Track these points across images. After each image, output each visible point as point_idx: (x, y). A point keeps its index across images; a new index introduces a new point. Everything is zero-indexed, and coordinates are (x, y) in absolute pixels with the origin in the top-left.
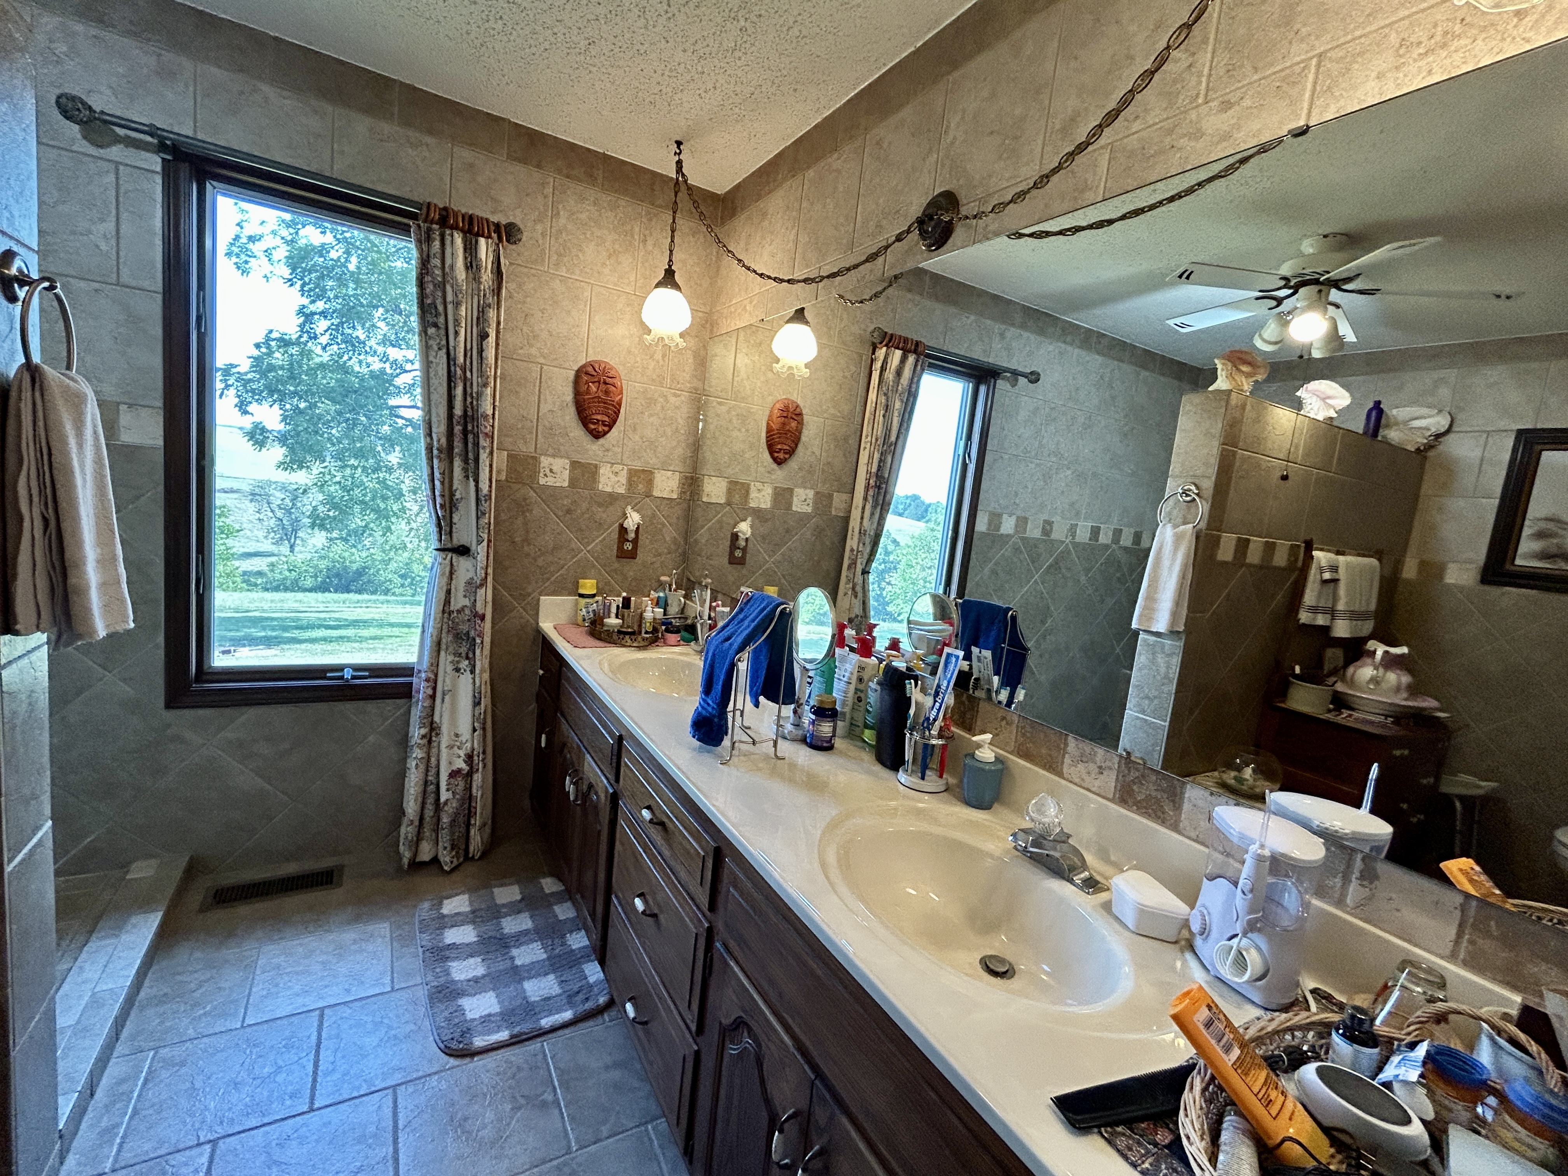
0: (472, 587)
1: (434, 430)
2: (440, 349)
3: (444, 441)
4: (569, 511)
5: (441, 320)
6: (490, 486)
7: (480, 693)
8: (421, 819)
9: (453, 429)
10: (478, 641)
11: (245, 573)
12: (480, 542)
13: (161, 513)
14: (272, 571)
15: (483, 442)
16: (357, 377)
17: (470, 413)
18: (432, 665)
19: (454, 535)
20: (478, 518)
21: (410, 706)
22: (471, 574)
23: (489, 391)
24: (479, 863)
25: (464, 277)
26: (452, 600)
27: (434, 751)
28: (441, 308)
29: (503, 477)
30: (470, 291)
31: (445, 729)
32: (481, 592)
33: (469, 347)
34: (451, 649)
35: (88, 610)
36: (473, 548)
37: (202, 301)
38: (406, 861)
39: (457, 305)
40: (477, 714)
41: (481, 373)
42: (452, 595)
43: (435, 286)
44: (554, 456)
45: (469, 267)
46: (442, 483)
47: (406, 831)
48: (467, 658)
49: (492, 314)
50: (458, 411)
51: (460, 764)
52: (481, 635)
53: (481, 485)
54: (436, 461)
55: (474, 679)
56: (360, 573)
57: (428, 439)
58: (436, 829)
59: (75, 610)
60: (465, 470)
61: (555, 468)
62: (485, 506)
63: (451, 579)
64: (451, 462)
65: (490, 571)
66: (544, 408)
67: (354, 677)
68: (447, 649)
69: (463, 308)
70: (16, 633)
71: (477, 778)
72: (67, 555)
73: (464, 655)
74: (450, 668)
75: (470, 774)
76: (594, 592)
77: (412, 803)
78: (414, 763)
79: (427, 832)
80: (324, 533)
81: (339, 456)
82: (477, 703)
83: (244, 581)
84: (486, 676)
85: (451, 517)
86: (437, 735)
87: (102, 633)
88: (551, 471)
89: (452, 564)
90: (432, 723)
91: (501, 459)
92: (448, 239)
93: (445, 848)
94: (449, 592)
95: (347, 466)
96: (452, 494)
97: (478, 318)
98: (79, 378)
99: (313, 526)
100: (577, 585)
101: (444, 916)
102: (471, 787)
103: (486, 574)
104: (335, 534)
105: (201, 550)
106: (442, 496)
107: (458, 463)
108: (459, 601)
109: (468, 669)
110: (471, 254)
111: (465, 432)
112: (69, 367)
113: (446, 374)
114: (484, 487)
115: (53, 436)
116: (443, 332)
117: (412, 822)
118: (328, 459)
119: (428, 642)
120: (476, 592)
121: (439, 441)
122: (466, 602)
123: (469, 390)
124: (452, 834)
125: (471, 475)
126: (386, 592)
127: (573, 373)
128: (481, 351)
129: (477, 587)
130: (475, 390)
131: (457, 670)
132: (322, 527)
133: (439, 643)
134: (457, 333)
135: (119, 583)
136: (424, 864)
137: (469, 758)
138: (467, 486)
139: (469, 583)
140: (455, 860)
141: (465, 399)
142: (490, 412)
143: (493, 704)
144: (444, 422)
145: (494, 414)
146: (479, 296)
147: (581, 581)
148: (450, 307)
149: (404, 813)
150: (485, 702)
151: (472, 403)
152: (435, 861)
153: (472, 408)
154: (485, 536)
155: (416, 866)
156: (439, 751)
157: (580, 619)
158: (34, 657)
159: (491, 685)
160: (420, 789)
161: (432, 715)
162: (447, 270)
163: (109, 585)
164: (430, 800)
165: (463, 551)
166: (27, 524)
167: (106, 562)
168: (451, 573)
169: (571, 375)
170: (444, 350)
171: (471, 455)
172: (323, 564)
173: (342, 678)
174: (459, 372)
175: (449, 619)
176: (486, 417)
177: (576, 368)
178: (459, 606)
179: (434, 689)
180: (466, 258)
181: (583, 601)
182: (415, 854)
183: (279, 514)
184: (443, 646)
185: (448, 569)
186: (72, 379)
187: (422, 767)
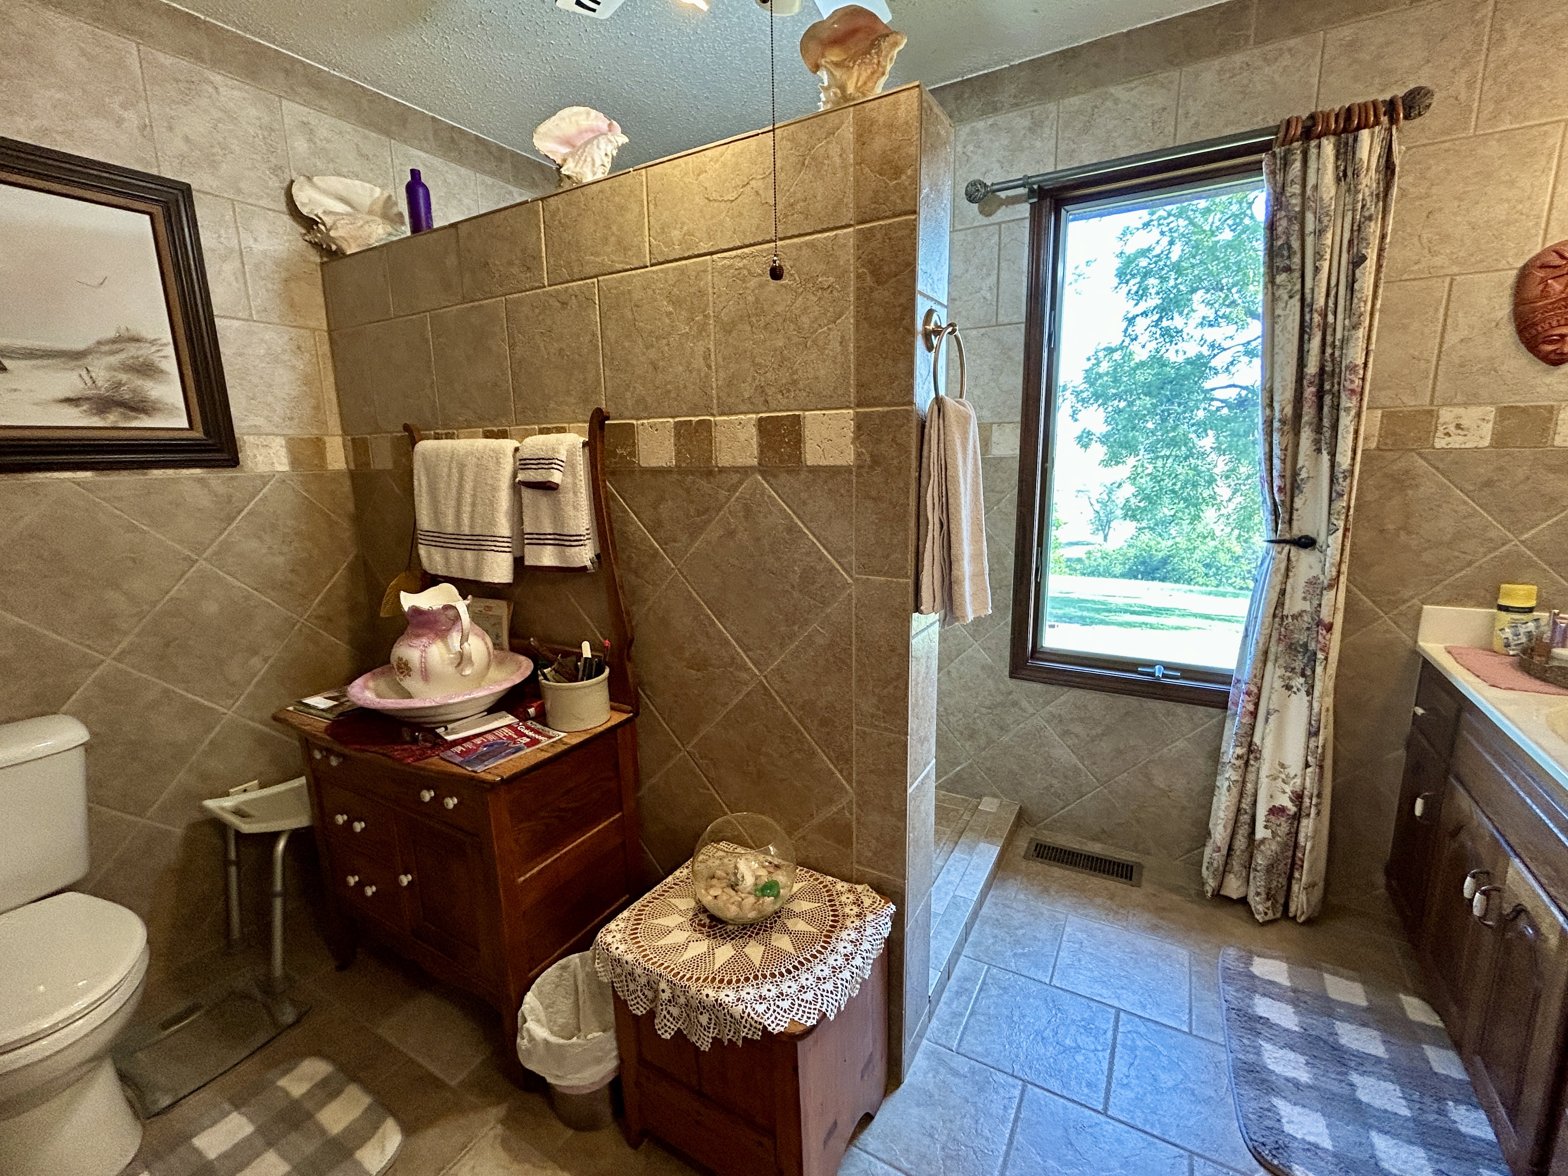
0: (1315, 588)
1: (1276, 398)
2: (1291, 297)
3: (1289, 410)
4: (1489, 483)
5: (1297, 259)
6: (1353, 459)
7: (1319, 721)
8: (1230, 848)
9: (1302, 393)
10: (1320, 656)
11: (1068, 560)
12: (1331, 531)
13: (1015, 511)
14: (1089, 558)
15: (1345, 402)
16: (1173, 367)
17: (1328, 369)
18: (1255, 676)
19: (1295, 524)
20: (1331, 501)
21: (1225, 718)
22: (1316, 571)
23: (1361, 333)
24: (1302, 929)
25: (1333, 192)
26: (1287, 602)
27: (1251, 777)
28: (1296, 245)
29: (1373, 445)
30: (1340, 211)
31: (1267, 753)
32: (1329, 596)
33: (1333, 282)
34: (1281, 661)
35: (962, 596)
36: (1321, 540)
37: (1053, 320)
38: (1209, 889)
39: (1320, 233)
40: (1312, 745)
41: (1350, 310)
42: (1287, 596)
43: (1290, 220)
44: (1465, 405)
45: (1341, 177)
46: (1283, 461)
47: (1212, 855)
48: (1303, 675)
49: (1373, 229)
50: (1312, 368)
51: (1285, 801)
52: (1325, 649)
53: (1339, 458)
54: (1276, 437)
55: (1311, 703)
56: (1164, 561)
57: (1268, 411)
58: (1248, 866)
59: (956, 596)
60: (1317, 442)
61: (1465, 423)
62: (1343, 485)
63: (1287, 576)
64: (1297, 433)
65: (1344, 568)
66: (1452, 338)
67: (1164, 676)
68: (1276, 661)
69: (1329, 235)
70: (921, 613)
71: (1307, 826)
72: (953, 552)
73: (1298, 670)
74: (1278, 684)
75: (1297, 818)
76: (1532, 603)
77: (1220, 828)
78: (1226, 784)
79: (1236, 864)
80: (1134, 523)
81: (1152, 449)
82: (1313, 733)
83: (1067, 567)
84: (1329, 702)
85: (1292, 502)
86: (1257, 759)
87: (971, 617)
88: (1458, 426)
89: (1289, 559)
90: (1251, 744)
91: (1371, 421)
92: (1313, 151)
93: (1258, 894)
94: (1283, 592)
95: (1157, 458)
96: (1295, 474)
97: (1351, 242)
98: (966, 403)
99: (1125, 516)
100: (1496, 593)
101: (1253, 977)
102: (1297, 833)
103: (1339, 572)
104: (1144, 524)
105: (1040, 544)
106: (1282, 477)
107: (1306, 436)
108: (1296, 604)
109: (1303, 690)
110: (1346, 161)
111: (1320, 395)
112: (961, 397)
113: (1297, 328)
114: (1344, 460)
115: (948, 452)
116: (1297, 274)
117: (1218, 849)
118: (1142, 452)
119: (1252, 649)
120: (1322, 594)
121: (1282, 410)
122: (1307, 606)
123: (1329, 339)
124: (1269, 881)
125: (1324, 447)
126: (1189, 581)
127: (1514, 273)
128: (1352, 281)
129: (1323, 589)
130: (1339, 335)
131: (1288, 687)
132: (1134, 517)
133: (1266, 653)
134: (1317, 270)
135: (983, 574)
136: (1228, 899)
137: (1298, 798)
138: (1317, 462)
139: (1312, 583)
140: (1270, 912)
141: (1323, 352)
142: (1360, 361)
143: (1336, 736)
144: (1291, 386)
145: (1366, 364)
146: (1354, 210)
147: (1504, 586)
148: (1310, 240)
149: (1209, 834)
150: (1326, 734)
151: (1333, 354)
152: (1243, 901)
153: (1333, 361)
154: (1341, 524)
155: (1220, 899)
156: (1258, 778)
157: (1498, 645)
158: (930, 630)
159: (1335, 712)
160: (1232, 815)
161: (1252, 735)
162: (1309, 192)
163: (977, 575)
164: (1243, 831)
165: (1307, 543)
166: (930, 527)
167: (976, 557)
168: (1287, 570)
169: (1511, 276)
170: (1298, 297)
171: (1326, 422)
172: (1132, 552)
173: (1152, 675)
174: (1317, 318)
175: (1281, 625)
176: (1353, 369)
177: (1520, 264)
178: (1296, 610)
179: (1257, 705)
180: (1337, 167)
181: (1506, 618)
182: (1221, 885)
183: (1097, 507)
184: (1271, 657)
185: (1283, 566)
186: (964, 405)
187: (1235, 791)
